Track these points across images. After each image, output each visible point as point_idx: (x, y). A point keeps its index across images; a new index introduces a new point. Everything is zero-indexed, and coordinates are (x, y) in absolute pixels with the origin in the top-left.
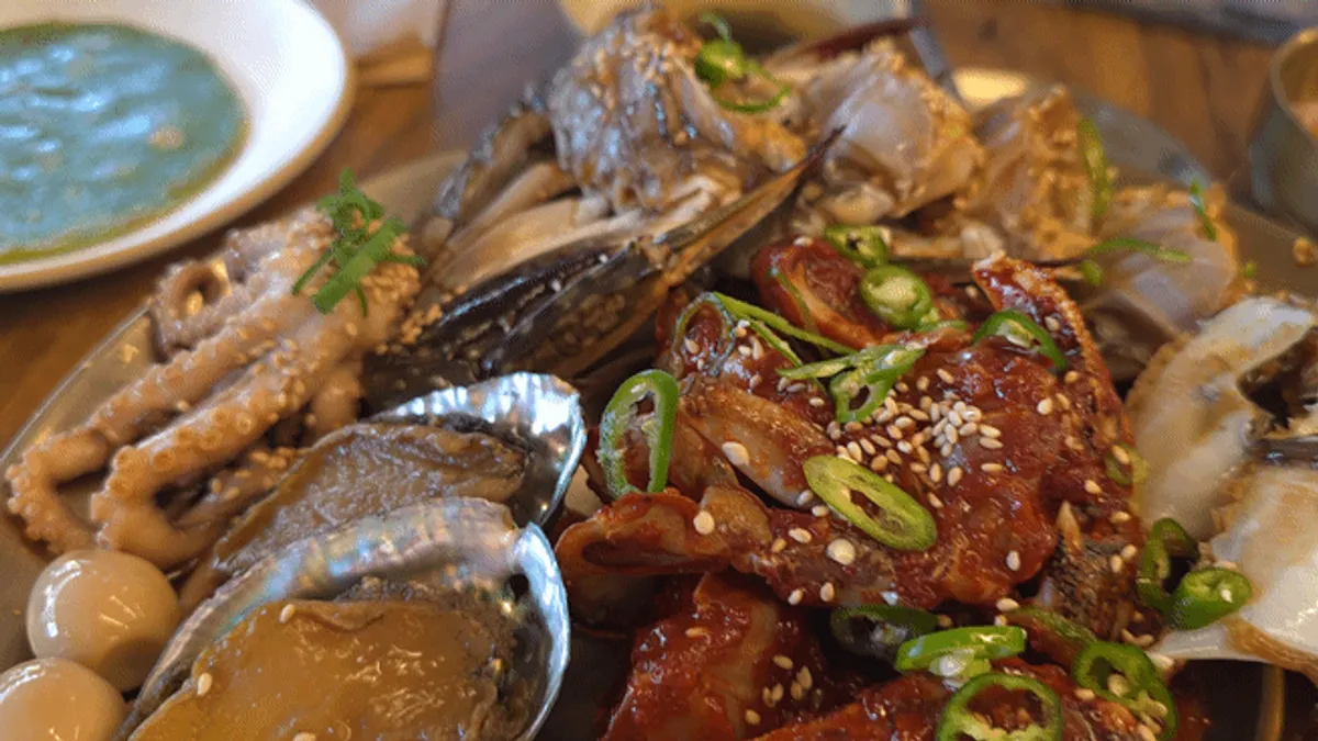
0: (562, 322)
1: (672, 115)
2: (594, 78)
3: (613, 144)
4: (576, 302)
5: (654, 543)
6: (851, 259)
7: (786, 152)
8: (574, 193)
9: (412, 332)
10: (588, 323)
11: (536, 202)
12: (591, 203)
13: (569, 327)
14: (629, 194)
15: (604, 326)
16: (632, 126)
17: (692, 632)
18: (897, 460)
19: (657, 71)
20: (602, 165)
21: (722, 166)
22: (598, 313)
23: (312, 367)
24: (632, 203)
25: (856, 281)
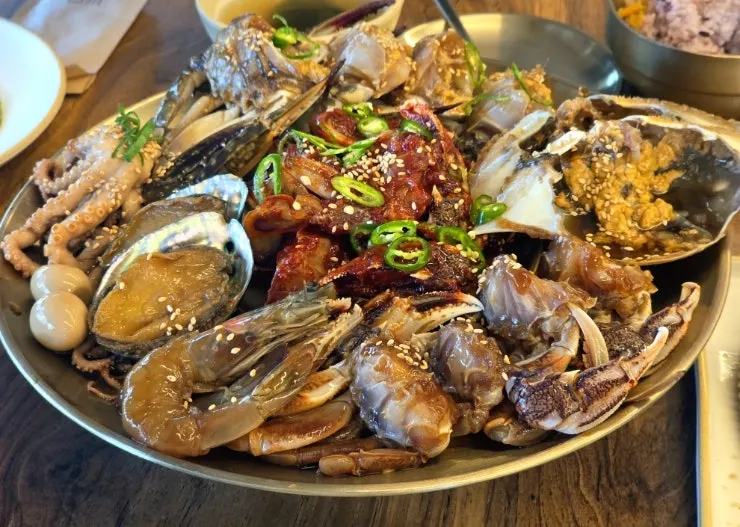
0: (229, 158)
1: (265, 64)
2: (226, 52)
3: (238, 82)
4: (234, 148)
5: (278, 216)
6: (354, 117)
7: (320, 74)
8: (223, 108)
9: (161, 172)
10: (240, 157)
11: (204, 114)
12: (231, 111)
13: (232, 159)
14: (249, 104)
15: (247, 158)
16: (247, 72)
17: (297, 247)
18: (367, 177)
19: (256, 45)
20: (234, 93)
21: (292, 84)
22: (244, 152)
23: (124, 187)
24: (251, 107)
25: (356, 125)
